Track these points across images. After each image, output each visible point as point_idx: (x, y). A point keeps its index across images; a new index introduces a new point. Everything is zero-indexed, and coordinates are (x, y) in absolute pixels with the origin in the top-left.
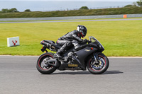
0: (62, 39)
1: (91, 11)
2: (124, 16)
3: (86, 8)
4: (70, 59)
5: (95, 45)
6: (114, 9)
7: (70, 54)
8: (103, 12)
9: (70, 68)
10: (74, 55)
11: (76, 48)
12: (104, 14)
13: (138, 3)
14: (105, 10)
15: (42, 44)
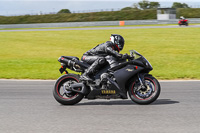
0: (89, 54)
1: (74, 15)
2: (121, 22)
3: (67, 11)
4: (104, 82)
5: (140, 62)
6: (107, 14)
7: (103, 75)
8: (91, 17)
9: (104, 96)
10: (111, 76)
11: (112, 66)
12: (93, 20)
13: (140, 4)
14: (95, 14)
15: (61, 61)
